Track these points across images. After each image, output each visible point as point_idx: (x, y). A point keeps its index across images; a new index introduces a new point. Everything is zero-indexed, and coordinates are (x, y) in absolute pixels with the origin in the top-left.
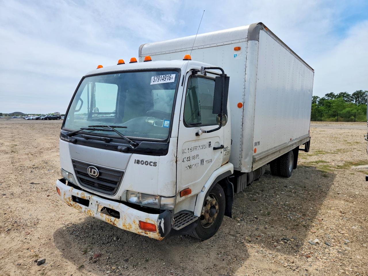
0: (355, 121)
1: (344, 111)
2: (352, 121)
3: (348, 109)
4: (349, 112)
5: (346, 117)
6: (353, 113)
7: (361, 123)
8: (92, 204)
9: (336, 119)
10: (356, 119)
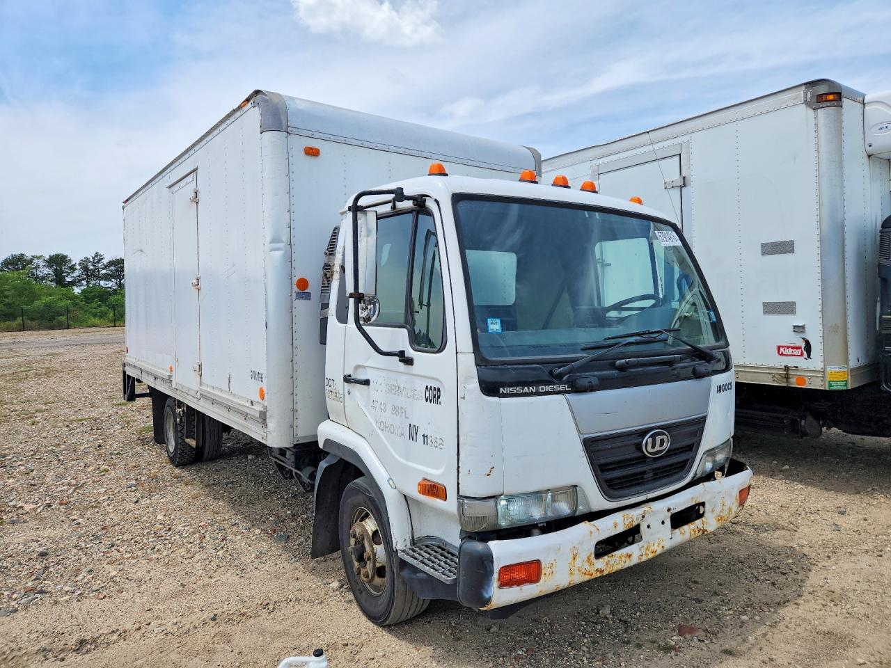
0: (68, 327)
1: (36, 304)
2: (61, 326)
3: (46, 300)
4: (48, 306)
5: (42, 317)
6: (61, 307)
7: (82, 330)
8: (649, 526)
9: (20, 324)
10: (71, 322)
